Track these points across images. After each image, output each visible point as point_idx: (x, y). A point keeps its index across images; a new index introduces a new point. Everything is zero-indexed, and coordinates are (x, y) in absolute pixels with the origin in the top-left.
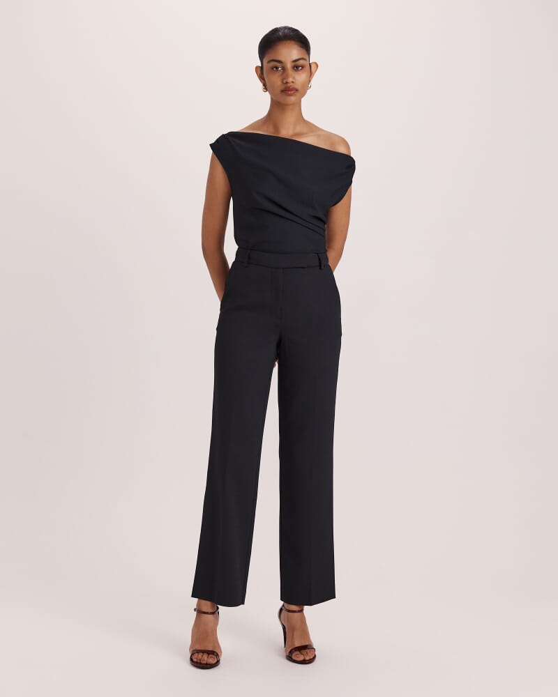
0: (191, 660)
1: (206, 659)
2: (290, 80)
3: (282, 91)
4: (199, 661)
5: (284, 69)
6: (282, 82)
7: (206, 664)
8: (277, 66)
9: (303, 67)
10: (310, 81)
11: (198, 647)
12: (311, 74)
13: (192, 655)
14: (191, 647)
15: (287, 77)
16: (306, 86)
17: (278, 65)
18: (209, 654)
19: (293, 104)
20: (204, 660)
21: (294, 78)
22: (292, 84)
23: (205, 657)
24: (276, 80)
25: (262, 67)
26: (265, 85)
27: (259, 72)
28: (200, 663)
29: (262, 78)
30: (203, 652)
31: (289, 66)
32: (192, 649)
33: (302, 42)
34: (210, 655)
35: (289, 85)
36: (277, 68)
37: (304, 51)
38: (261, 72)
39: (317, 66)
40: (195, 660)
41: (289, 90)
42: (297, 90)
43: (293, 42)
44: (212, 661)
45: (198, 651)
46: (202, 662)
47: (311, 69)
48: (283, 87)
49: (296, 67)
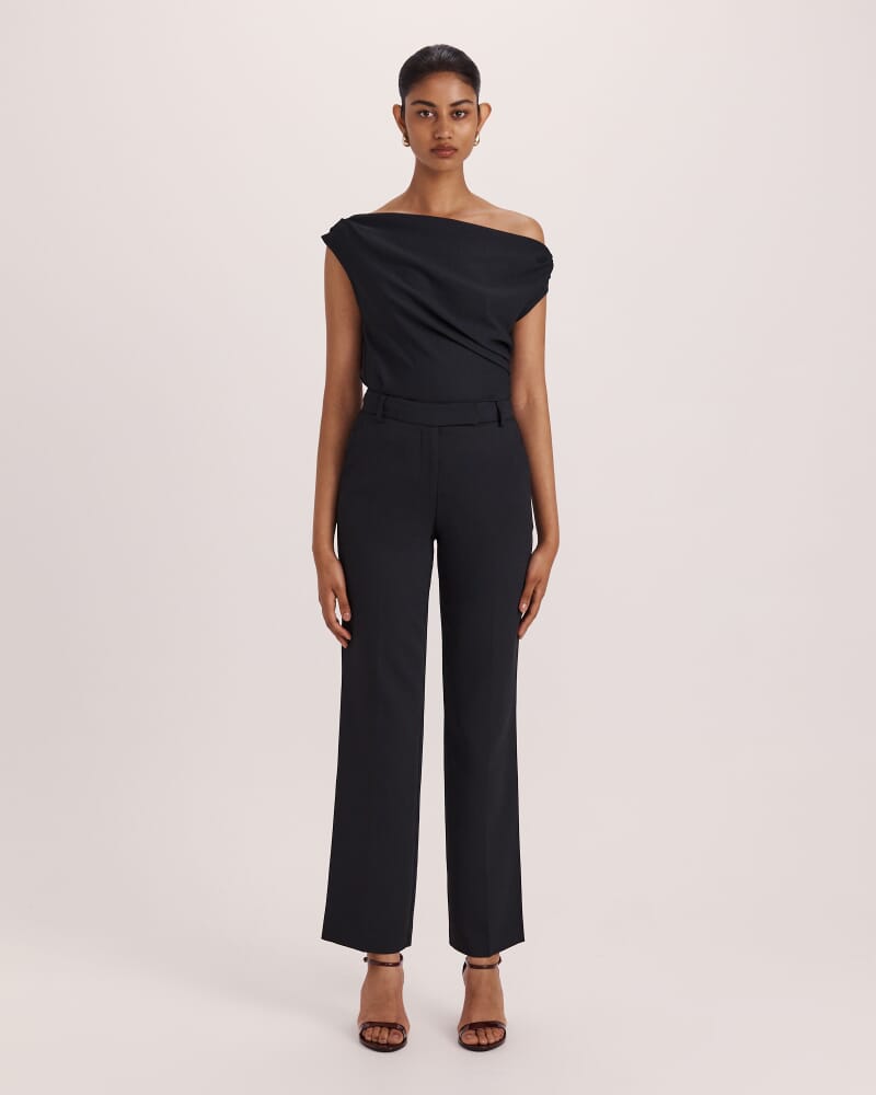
0: (362, 1037)
1: (385, 1036)
2: (446, 134)
3: (433, 150)
4: (375, 1040)
5: (437, 115)
6: (434, 137)
7: (388, 1044)
8: (427, 110)
9: (466, 112)
10: (477, 133)
11: (373, 1018)
12: (480, 121)
13: (364, 1029)
14: (361, 1017)
15: (441, 129)
16: (471, 142)
17: (427, 108)
18: (390, 1028)
19: (449, 171)
20: (383, 1039)
21: (453, 132)
22: (448, 141)
23: (385, 1033)
24: (424, 131)
25: (403, 108)
26: (406, 135)
27: (399, 114)
28: (378, 1043)
29: (402, 123)
30: (382, 1025)
31: (445, 112)
32: (362, 1022)
33: (468, 73)
34: (394, 1030)
35: (443, 142)
36: (426, 113)
37: (469, 88)
38: (401, 114)
39: (490, 109)
40: (369, 1039)
41: (443, 150)
42: (456, 150)
43: (453, 75)
44: (397, 1040)
45: (372, 1024)
46: (380, 1041)
47: (479, 114)
48: (434, 145)
49: (457, 113)
